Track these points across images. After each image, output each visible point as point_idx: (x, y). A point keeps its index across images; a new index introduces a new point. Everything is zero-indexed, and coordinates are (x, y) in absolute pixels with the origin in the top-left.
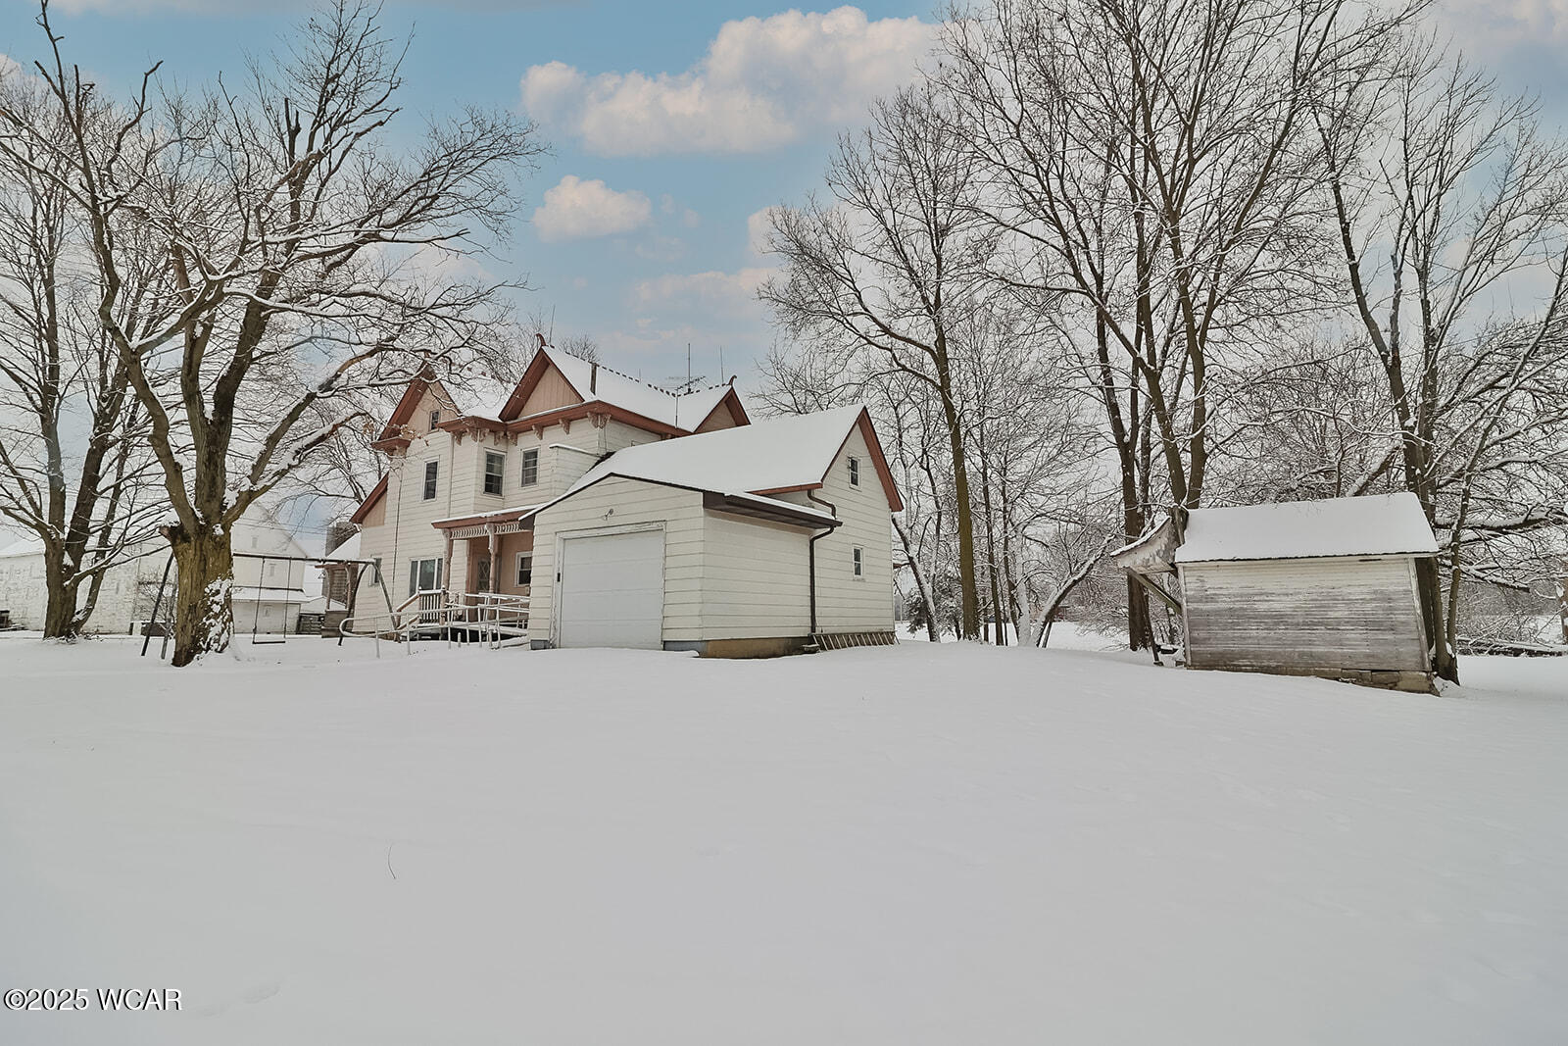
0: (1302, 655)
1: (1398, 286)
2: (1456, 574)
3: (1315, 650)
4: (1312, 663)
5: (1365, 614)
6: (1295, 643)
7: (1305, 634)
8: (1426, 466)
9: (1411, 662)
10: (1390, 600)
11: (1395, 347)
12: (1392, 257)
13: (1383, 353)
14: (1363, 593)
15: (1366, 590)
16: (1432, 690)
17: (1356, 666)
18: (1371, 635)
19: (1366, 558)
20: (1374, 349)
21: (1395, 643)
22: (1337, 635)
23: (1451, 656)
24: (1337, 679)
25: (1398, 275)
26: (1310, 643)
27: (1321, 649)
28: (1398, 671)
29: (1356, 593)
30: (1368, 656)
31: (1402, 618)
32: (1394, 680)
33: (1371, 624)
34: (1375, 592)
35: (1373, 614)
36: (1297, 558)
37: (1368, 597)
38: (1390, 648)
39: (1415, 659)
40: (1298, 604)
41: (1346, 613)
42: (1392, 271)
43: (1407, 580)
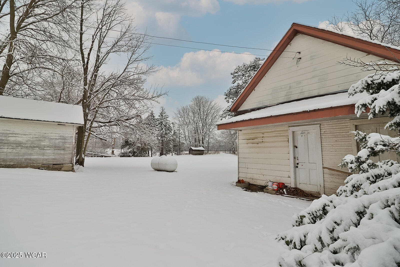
0: (26, 159)
1: (92, 45)
2: (90, 134)
3: (32, 157)
4: (30, 163)
5: (55, 144)
6: (24, 154)
7: (30, 151)
8: (88, 100)
9: (68, 161)
10: (65, 139)
11: (88, 63)
12: (93, 36)
13: (84, 64)
14: (56, 136)
15: (57, 135)
16: (73, 170)
17: (48, 163)
18: (56, 151)
19: (60, 124)
20: (82, 62)
21: (64, 154)
22: (42, 151)
23: (83, 158)
24: (39, 168)
25: (93, 42)
26: (31, 154)
27: (35, 157)
28: (63, 164)
29: (54, 136)
30: (54, 159)
31: (68, 146)
32: (61, 167)
33: (57, 148)
34: (60, 136)
35: (58, 144)
36: (32, 120)
37: (58, 138)
38: (61, 156)
39: (69, 160)
40: (29, 139)
41: (48, 143)
42: (92, 40)
43: (72, 133)
